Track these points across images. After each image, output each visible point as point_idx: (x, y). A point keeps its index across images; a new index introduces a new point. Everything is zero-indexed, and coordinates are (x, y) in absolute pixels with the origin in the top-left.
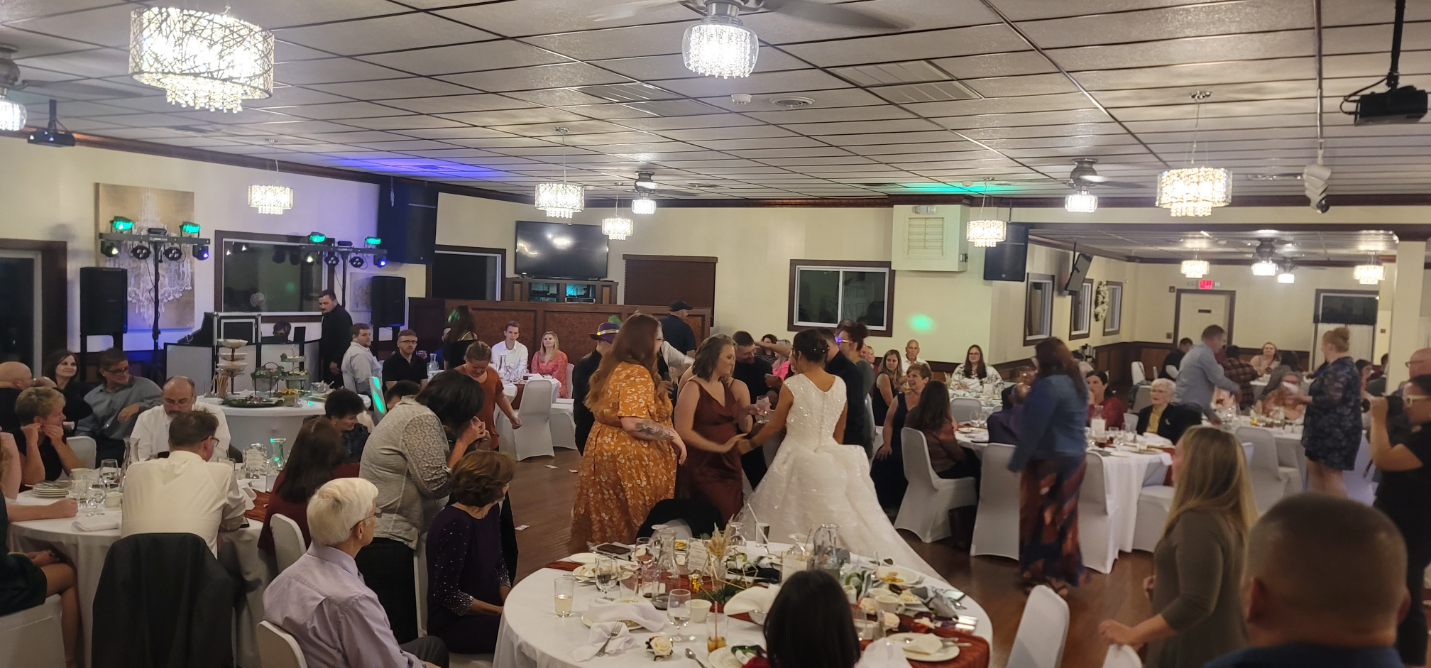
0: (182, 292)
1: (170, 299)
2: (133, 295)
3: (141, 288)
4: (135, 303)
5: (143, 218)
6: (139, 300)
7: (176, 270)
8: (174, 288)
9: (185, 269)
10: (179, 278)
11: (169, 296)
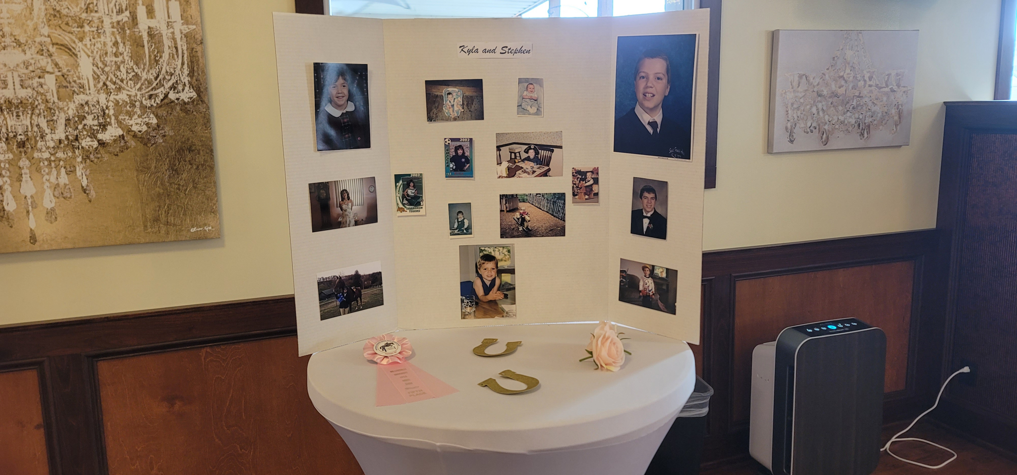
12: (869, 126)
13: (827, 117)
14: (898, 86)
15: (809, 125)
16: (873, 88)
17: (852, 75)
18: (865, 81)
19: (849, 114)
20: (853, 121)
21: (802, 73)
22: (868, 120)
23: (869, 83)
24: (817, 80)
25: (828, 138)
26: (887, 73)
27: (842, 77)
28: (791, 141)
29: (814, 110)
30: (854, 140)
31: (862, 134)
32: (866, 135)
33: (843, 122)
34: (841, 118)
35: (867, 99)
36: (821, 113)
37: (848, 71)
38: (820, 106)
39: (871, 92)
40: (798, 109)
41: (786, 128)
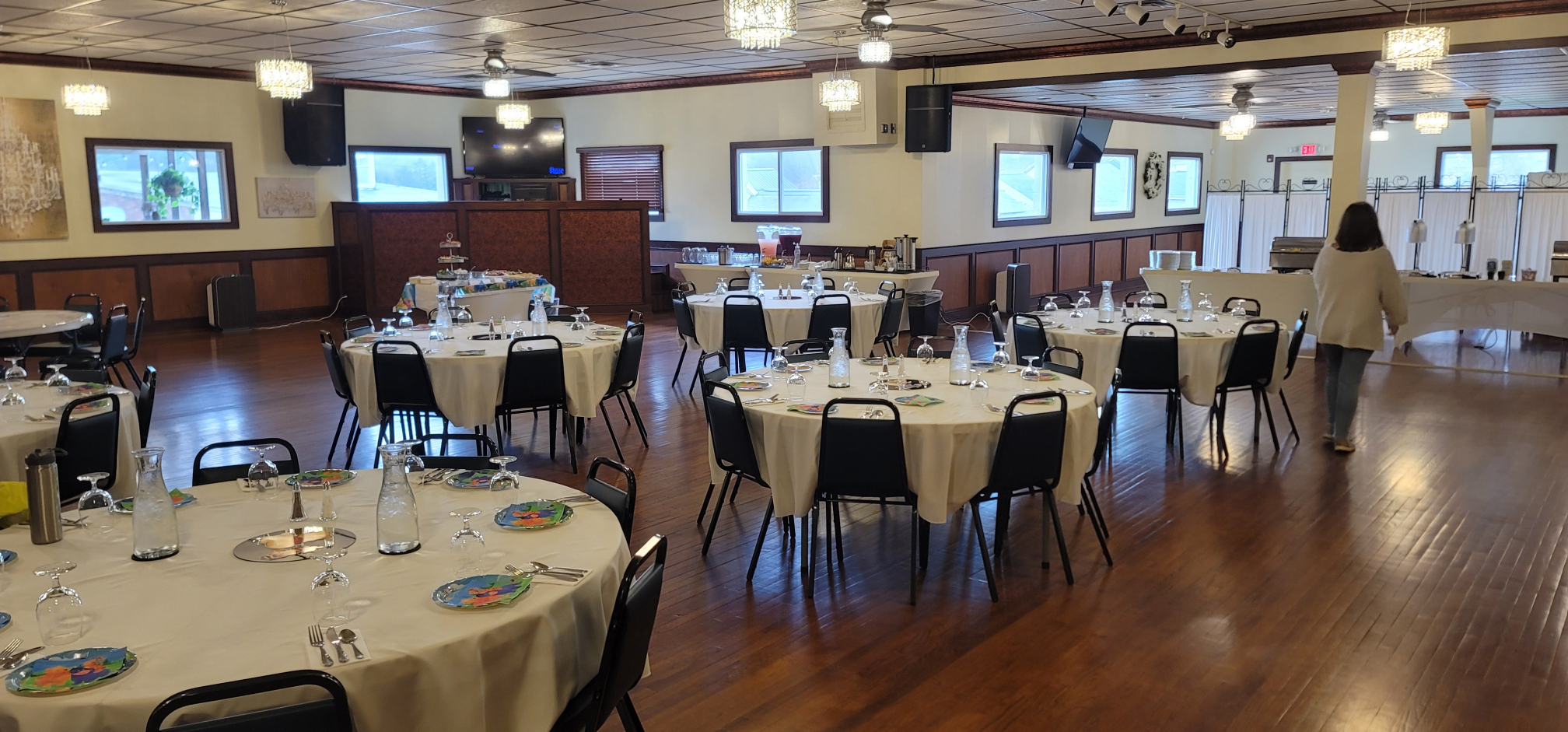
0: (51, 202)
1: (39, 208)
3: (5, 199)
7: (41, 180)
8: (42, 198)
9: (52, 178)
10: (46, 187)
11: (37, 206)
12: (299, 209)
13: (280, 206)
14: (310, 196)
15: (274, 208)
16: (298, 197)
18: (294, 194)
19: (290, 205)
20: (292, 207)
21: (269, 191)
24: (276, 194)
25: (282, 213)
26: (305, 194)
27: (286, 193)
28: (262, 213)
29: (275, 204)
30: (293, 214)
32: (298, 212)
33: (288, 208)
35: (296, 200)
36: (278, 204)
37: (289, 191)
38: (278, 201)
41: (265, 209)
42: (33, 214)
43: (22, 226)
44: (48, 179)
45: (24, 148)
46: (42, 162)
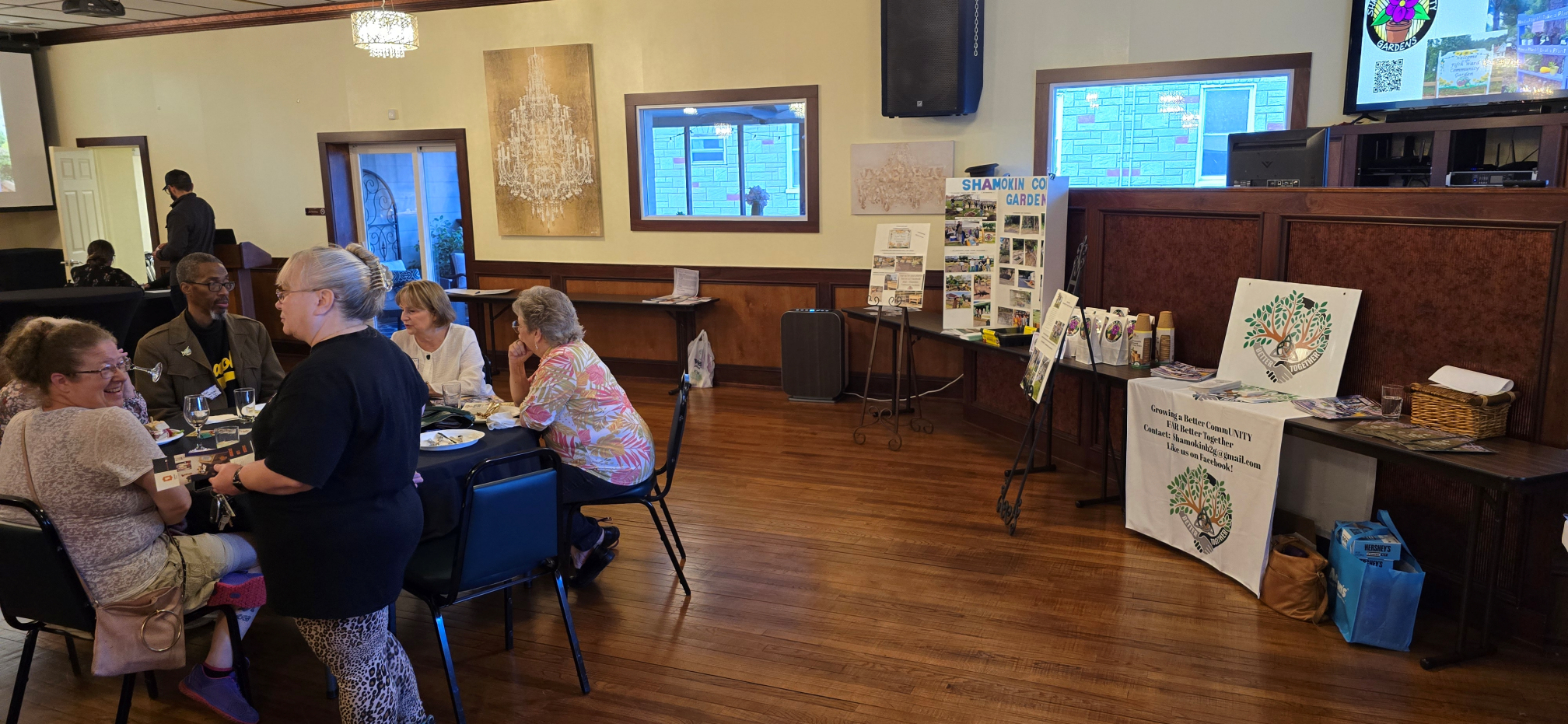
0: (581, 187)
1: (568, 196)
2: (528, 192)
3: (536, 183)
4: (531, 203)
5: (530, 90)
6: (535, 199)
7: (572, 156)
8: (572, 182)
9: (583, 155)
10: (577, 168)
11: (567, 192)
12: (919, 201)
13: (887, 195)
14: (939, 176)
15: (875, 198)
16: (920, 177)
17: (903, 169)
18: (913, 173)
19: (903, 193)
20: (906, 197)
21: (867, 168)
22: (918, 197)
23: (916, 174)
24: (878, 173)
25: (889, 207)
26: (930, 167)
27: (896, 170)
28: (863, 208)
29: (878, 190)
30: (908, 209)
31: (914, 206)
32: (917, 206)
33: (898, 198)
34: (898, 195)
35: (915, 184)
36: (883, 192)
37: (900, 167)
38: (882, 188)
39: (919, 179)
40: (866, 189)
41: (859, 200)
42: (563, 202)
43: (553, 219)
44: (579, 155)
45: (555, 113)
46: (573, 132)
